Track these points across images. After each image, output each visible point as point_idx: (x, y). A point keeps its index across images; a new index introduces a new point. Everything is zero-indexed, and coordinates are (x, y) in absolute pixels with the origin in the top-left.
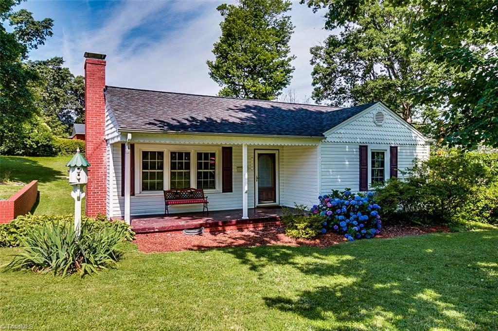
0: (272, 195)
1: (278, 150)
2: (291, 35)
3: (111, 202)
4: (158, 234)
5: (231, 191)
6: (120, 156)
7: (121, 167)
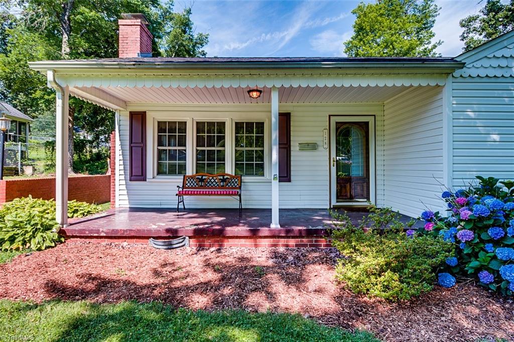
0: (363, 190)
1: (375, 116)
2: (436, 18)
3: (117, 188)
4: (107, 241)
5: (289, 181)
6: (128, 128)
7: (128, 143)
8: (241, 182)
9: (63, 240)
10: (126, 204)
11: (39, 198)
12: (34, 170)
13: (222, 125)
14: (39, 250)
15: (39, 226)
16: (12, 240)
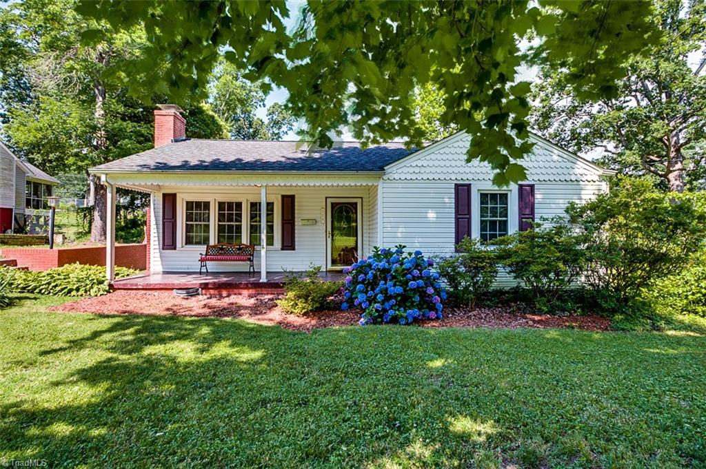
1: (362, 198)
3: (152, 255)
4: (143, 292)
5: (294, 249)
6: (161, 206)
7: (161, 218)
8: (254, 250)
9: (111, 291)
10: (160, 269)
11: (85, 264)
12: (65, 238)
13: (239, 205)
14: (96, 296)
15: (95, 281)
16: (78, 289)
